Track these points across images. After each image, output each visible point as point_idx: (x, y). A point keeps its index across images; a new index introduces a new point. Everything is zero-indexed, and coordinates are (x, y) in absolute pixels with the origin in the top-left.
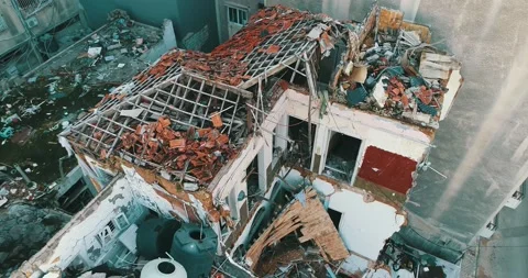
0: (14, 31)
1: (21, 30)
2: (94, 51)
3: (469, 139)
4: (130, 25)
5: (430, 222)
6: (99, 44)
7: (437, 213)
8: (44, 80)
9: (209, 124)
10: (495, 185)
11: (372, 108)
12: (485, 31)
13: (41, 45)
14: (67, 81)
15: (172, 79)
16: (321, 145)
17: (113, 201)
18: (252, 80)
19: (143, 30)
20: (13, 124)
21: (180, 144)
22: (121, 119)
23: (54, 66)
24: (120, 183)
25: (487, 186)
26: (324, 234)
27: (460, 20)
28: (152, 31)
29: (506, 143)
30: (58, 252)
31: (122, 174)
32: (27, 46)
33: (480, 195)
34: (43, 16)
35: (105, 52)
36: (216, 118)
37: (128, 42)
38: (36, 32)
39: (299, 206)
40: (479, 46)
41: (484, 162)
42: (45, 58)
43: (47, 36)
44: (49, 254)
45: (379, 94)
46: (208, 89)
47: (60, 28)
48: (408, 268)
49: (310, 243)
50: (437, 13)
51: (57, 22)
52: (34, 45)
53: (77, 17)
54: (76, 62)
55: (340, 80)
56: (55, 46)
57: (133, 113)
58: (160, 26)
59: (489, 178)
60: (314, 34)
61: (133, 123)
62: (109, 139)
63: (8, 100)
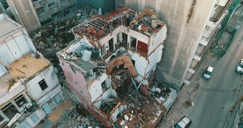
0: (58, 7)
1: (60, 7)
2: (79, 15)
3: (175, 48)
4: (90, 8)
5: (169, 76)
6: (80, 13)
7: (171, 73)
8: (65, 21)
9: (101, 29)
10: (183, 63)
11: (138, 31)
12: (174, 17)
13: (64, 12)
14: (71, 21)
15: (96, 19)
16: (129, 40)
17: (80, 43)
18: (110, 20)
19: (93, 10)
20: (58, 30)
21: (95, 32)
22: (84, 26)
23: (68, 17)
24: (82, 39)
25: (182, 63)
26: (130, 66)
27: (169, 14)
28: (96, 11)
29: (184, 49)
30: (69, 49)
31: (83, 38)
32: (61, 12)
33: (180, 66)
34: (66, 4)
35: (82, 15)
36: (103, 28)
37: (88, 13)
38: (64, 8)
39: (124, 56)
40: (173, 21)
41: (180, 56)
42: (65, 16)
43: (66, 9)
44: (68, 48)
45: (140, 28)
46: (102, 22)
47: (70, 7)
48: (159, 88)
49: (126, 69)
50: (164, 12)
51: (70, 6)
52: (62, 12)
53: (75, 5)
54: (74, 17)
55: (132, 24)
56: (68, 13)
57: (87, 25)
58: (98, 9)
59: (182, 60)
60: (125, 12)
61: (86, 27)
62: (81, 30)
63: (56, 25)
